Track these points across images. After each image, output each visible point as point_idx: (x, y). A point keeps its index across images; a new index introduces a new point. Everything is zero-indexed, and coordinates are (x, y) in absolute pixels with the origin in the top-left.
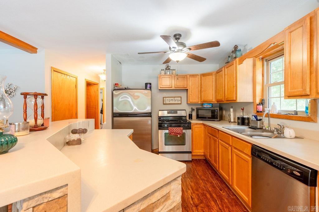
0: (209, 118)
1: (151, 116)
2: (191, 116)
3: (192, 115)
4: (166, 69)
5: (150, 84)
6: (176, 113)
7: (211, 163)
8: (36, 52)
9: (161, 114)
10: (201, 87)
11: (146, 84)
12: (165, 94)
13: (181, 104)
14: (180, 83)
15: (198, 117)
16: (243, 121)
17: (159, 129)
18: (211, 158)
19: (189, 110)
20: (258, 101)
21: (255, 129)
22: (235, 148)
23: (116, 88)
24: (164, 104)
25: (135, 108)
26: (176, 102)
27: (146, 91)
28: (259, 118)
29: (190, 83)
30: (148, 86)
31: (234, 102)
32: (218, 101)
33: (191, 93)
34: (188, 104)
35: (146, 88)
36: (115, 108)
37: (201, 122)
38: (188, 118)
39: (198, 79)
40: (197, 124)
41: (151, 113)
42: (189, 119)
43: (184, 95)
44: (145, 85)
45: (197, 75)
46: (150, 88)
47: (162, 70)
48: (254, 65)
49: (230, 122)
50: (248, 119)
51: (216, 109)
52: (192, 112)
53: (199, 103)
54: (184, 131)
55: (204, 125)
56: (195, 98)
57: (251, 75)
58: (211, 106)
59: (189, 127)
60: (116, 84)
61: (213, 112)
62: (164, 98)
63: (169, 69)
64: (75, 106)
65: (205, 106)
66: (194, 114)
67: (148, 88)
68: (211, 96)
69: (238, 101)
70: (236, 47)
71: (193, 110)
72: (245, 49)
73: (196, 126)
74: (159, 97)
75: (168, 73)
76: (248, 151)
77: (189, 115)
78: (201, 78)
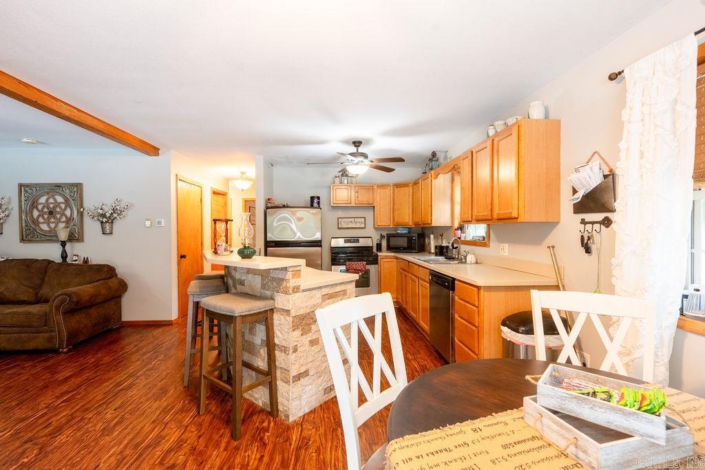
0: (404, 248)
1: (321, 246)
2: (379, 247)
3: (381, 244)
4: (342, 175)
5: (318, 198)
6: (358, 241)
7: (406, 312)
8: (157, 154)
9: (335, 243)
10: (394, 204)
11: (312, 198)
12: (340, 214)
13: (364, 228)
14: (364, 197)
15: (390, 248)
16: (441, 251)
17: (333, 264)
18: (407, 305)
19: (376, 237)
20: (456, 225)
21: (450, 259)
22: (422, 280)
23: (269, 205)
24: (339, 228)
25: (299, 234)
26: (358, 226)
27: (313, 211)
28: (455, 246)
29: (378, 198)
30: (314, 202)
31: (429, 226)
32: (415, 225)
33: (378, 212)
34: (374, 228)
35: (312, 206)
36: (269, 235)
37: (393, 254)
38: (375, 250)
39: (388, 191)
40: (386, 257)
41: (320, 241)
42: (377, 251)
43: (369, 215)
44: (309, 199)
45: (389, 185)
46: (319, 203)
47: (336, 177)
48: (453, 180)
49: (430, 253)
50: (447, 247)
51: (413, 235)
52: (381, 241)
53: (391, 226)
54: (368, 267)
55: (397, 258)
56: (385, 220)
57: (449, 192)
58: (407, 232)
59: (375, 261)
60: (269, 199)
61: (410, 239)
62: (340, 220)
63: (347, 176)
64: (199, 236)
65: (399, 232)
66: (384, 243)
67: (315, 205)
68: (407, 217)
69: (433, 225)
70: (434, 154)
71: (382, 237)
72: (446, 158)
73: (385, 260)
74: (332, 216)
75: (346, 181)
76: (428, 278)
77: (377, 244)
78: (394, 190)
